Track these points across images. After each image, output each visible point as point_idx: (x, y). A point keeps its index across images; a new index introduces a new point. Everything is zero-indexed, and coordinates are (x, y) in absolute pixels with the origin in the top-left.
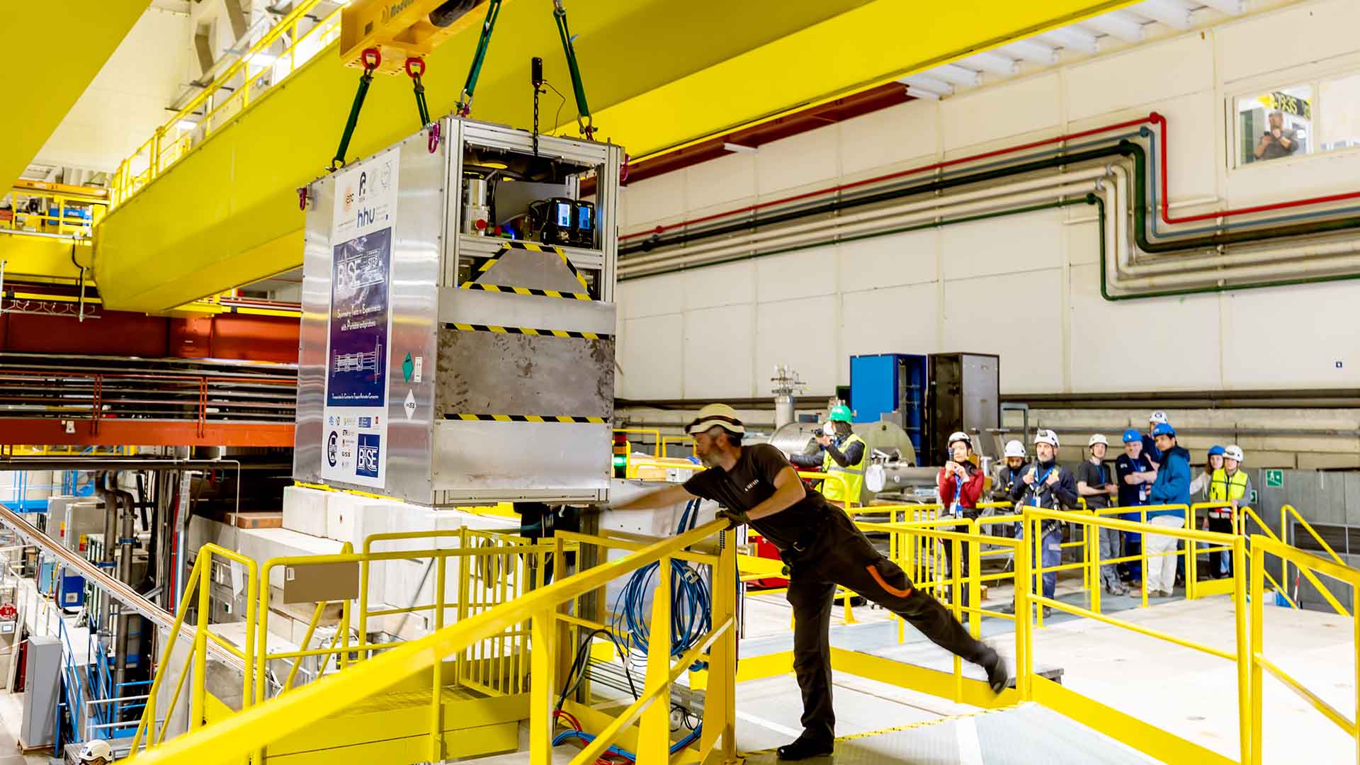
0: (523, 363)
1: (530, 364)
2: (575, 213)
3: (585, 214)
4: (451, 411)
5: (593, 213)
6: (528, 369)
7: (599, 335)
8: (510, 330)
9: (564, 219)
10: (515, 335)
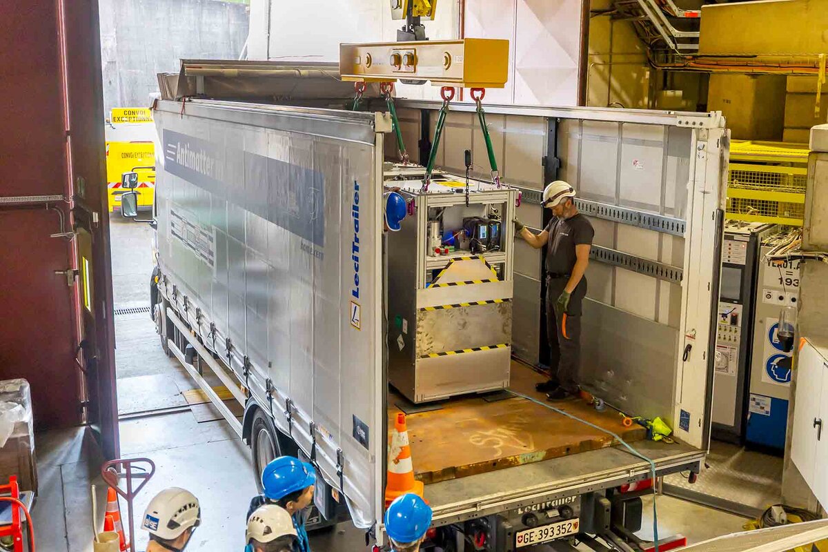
0: (462, 322)
1: (465, 323)
2: (489, 230)
3: (495, 229)
4: (425, 353)
5: (500, 227)
6: (464, 325)
7: (503, 300)
8: (454, 306)
9: (483, 234)
10: (457, 308)
